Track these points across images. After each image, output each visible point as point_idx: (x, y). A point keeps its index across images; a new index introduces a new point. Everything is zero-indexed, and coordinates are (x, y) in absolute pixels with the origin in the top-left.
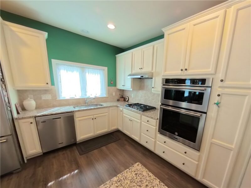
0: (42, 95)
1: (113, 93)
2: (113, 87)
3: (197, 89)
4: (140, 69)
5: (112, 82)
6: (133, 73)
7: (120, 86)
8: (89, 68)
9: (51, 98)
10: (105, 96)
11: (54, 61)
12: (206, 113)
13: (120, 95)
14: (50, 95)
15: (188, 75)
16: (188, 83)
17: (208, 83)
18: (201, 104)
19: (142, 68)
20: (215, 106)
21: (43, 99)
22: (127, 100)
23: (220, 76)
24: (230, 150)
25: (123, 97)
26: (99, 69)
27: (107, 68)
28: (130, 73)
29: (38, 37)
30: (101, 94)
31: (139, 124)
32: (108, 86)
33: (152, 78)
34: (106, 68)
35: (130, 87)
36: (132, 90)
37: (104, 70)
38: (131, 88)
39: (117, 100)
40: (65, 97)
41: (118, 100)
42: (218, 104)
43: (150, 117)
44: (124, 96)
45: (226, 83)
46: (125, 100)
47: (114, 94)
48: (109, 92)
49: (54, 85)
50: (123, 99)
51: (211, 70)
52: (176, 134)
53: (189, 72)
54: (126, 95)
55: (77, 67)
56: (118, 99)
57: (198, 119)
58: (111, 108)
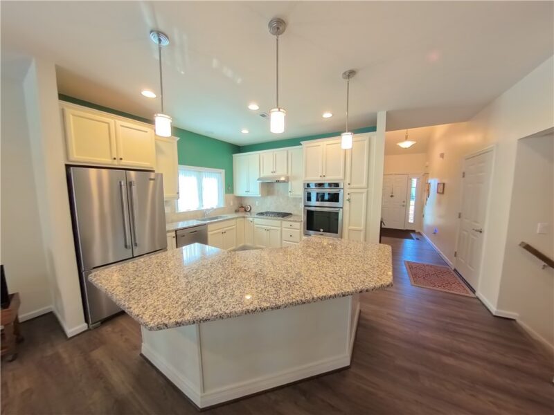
2: (231, 194)
3: (334, 191)
4: (272, 172)
5: (229, 188)
7: (240, 191)
9: (170, 211)
12: (342, 208)
13: (238, 203)
14: (170, 207)
15: (326, 181)
16: (326, 186)
17: (341, 186)
18: (338, 201)
19: (274, 172)
20: (348, 202)
22: (248, 210)
23: (348, 181)
24: (361, 231)
25: (242, 207)
31: (279, 232)
32: (226, 193)
33: (288, 182)
34: (223, 171)
35: (258, 193)
36: (260, 196)
37: (221, 173)
38: (260, 194)
41: (237, 211)
42: (349, 200)
43: (293, 221)
44: (244, 205)
45: (352, 186)
46: (245, 210)
47: (232, 203)
48: (226, 201)
50: (242, 209)
51: (341, 177)
52: (322, 230)
53: (327, 178)
54: (248, 203)
55: (194, 171)
56: (236, 209)
57: (337, 214)
58: (238, 220)
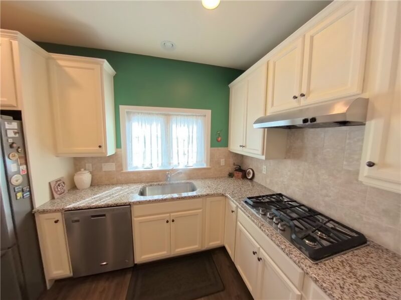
0: (103, 164)
1: (222, 160)
2: (223, 148)
4: (295, 97)
5: (219, 139)
6: (268, 114)
7: (235, 146)
8: (178, 115)
9: (114, 169)
10: (205, 166)
11: (123, 108)
13: (234, 164)
14: (114, 164)
19: (303, 95)
21: (104, 170)
22: (249, 178)
25: (239, 170)
26: (196, 116)
27: (210, 111)
28: (261, 115)
29: (93, 69)
30: (196, 161)
32: (212, 146)
33: (363, 124)
34: (208, 112)
35: (260, 152)
36: (263, 157)
37: (205, 116)
38: (263, 154)
39: (228, 173)
40: (137, 167)
41: (231, 175)
44: (244, 168)
46: (245, 176)
47: (222, 162)
48: (212, 159)
49: (121, 148)
50: (240, 174)
54: (249, 166)
55: (157, 114)
56: (231, 172)
58: (209, 199)
